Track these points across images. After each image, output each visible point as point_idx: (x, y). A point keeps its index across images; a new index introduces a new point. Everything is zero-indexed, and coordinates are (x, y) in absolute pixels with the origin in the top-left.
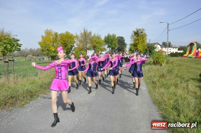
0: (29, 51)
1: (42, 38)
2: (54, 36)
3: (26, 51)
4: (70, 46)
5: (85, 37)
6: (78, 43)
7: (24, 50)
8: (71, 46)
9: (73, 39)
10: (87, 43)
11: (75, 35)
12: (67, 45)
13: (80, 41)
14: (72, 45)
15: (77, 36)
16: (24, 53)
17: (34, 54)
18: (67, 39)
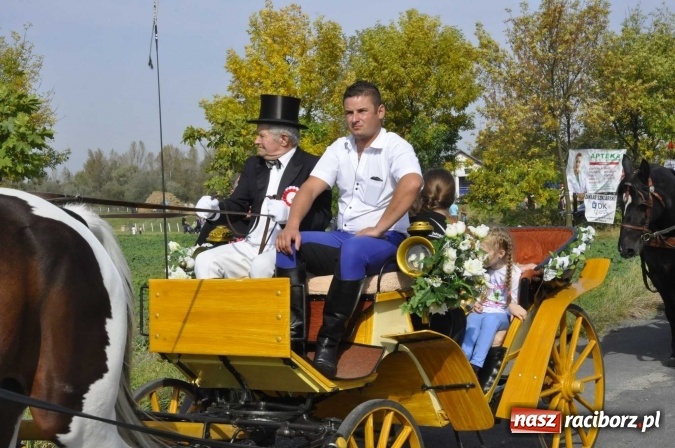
0: (157, 166)
1: (230, 76)
2: (311, 53)
3: (135, 169)
4: (438, 120)
5: (552, 46)
6: (500, 95)
7: (123, 158)
8: (446, 120)
9: (459, 67)
10: (567, 96)
11: (475, 44)
12: (416, 113)
13: (512, 82)
14: (454, 113)
15: (483, 46)
16: (123, 179)
17: (187, 184)
18: (417, 72)
